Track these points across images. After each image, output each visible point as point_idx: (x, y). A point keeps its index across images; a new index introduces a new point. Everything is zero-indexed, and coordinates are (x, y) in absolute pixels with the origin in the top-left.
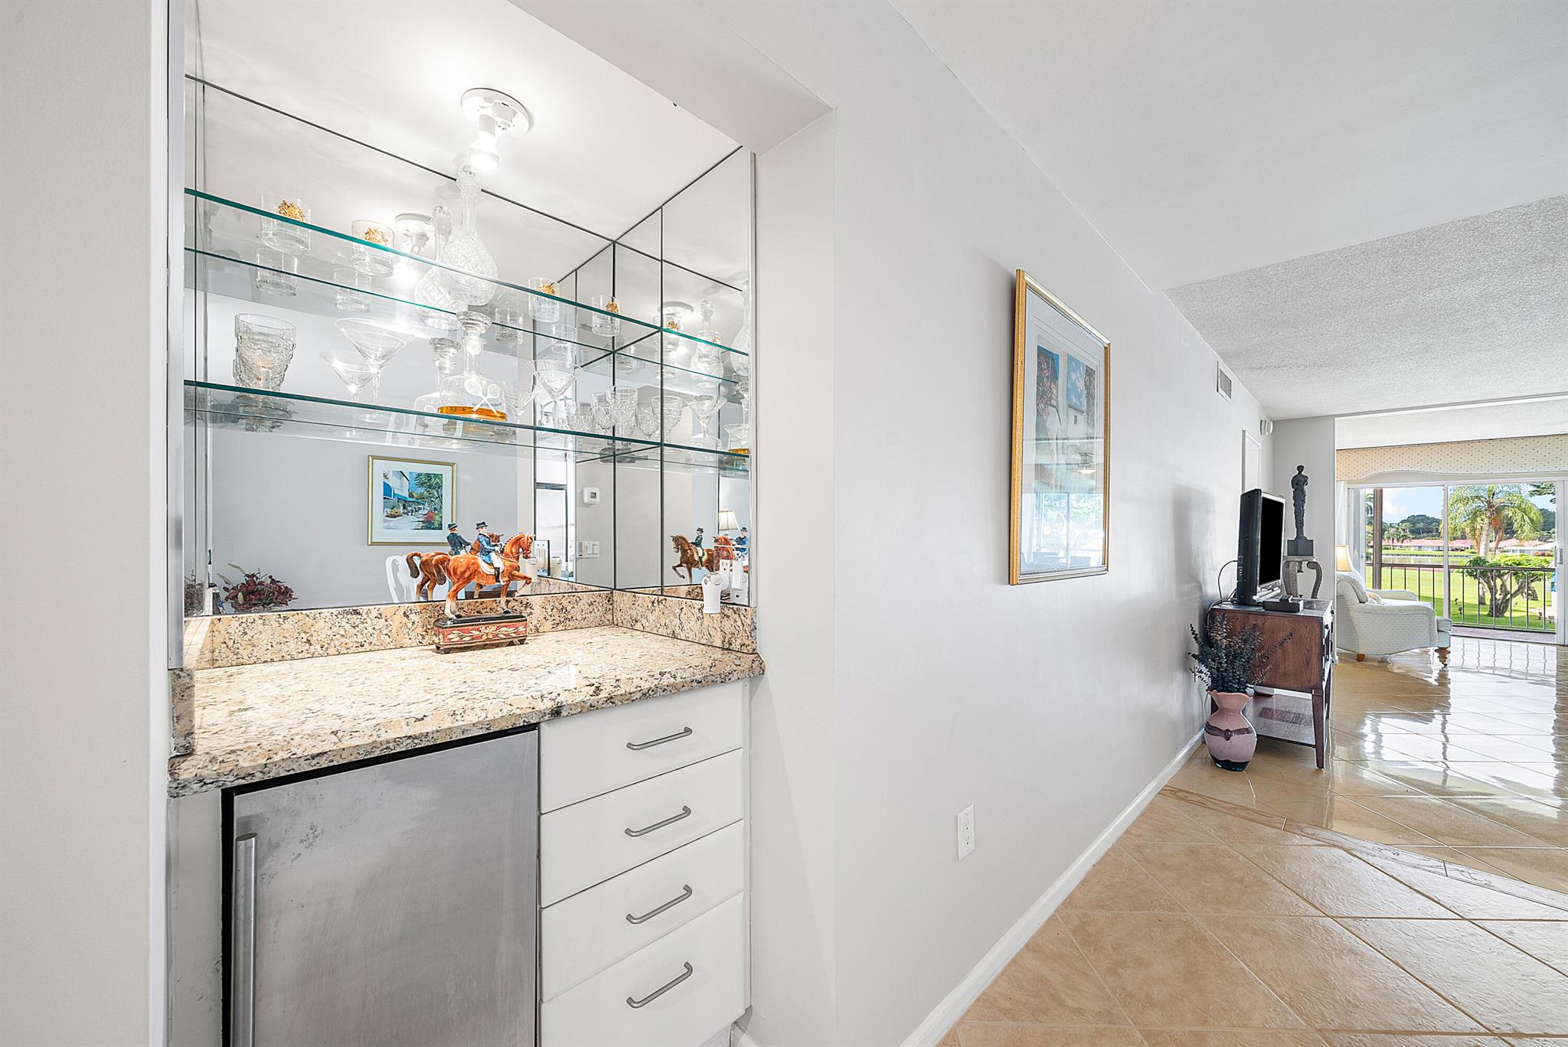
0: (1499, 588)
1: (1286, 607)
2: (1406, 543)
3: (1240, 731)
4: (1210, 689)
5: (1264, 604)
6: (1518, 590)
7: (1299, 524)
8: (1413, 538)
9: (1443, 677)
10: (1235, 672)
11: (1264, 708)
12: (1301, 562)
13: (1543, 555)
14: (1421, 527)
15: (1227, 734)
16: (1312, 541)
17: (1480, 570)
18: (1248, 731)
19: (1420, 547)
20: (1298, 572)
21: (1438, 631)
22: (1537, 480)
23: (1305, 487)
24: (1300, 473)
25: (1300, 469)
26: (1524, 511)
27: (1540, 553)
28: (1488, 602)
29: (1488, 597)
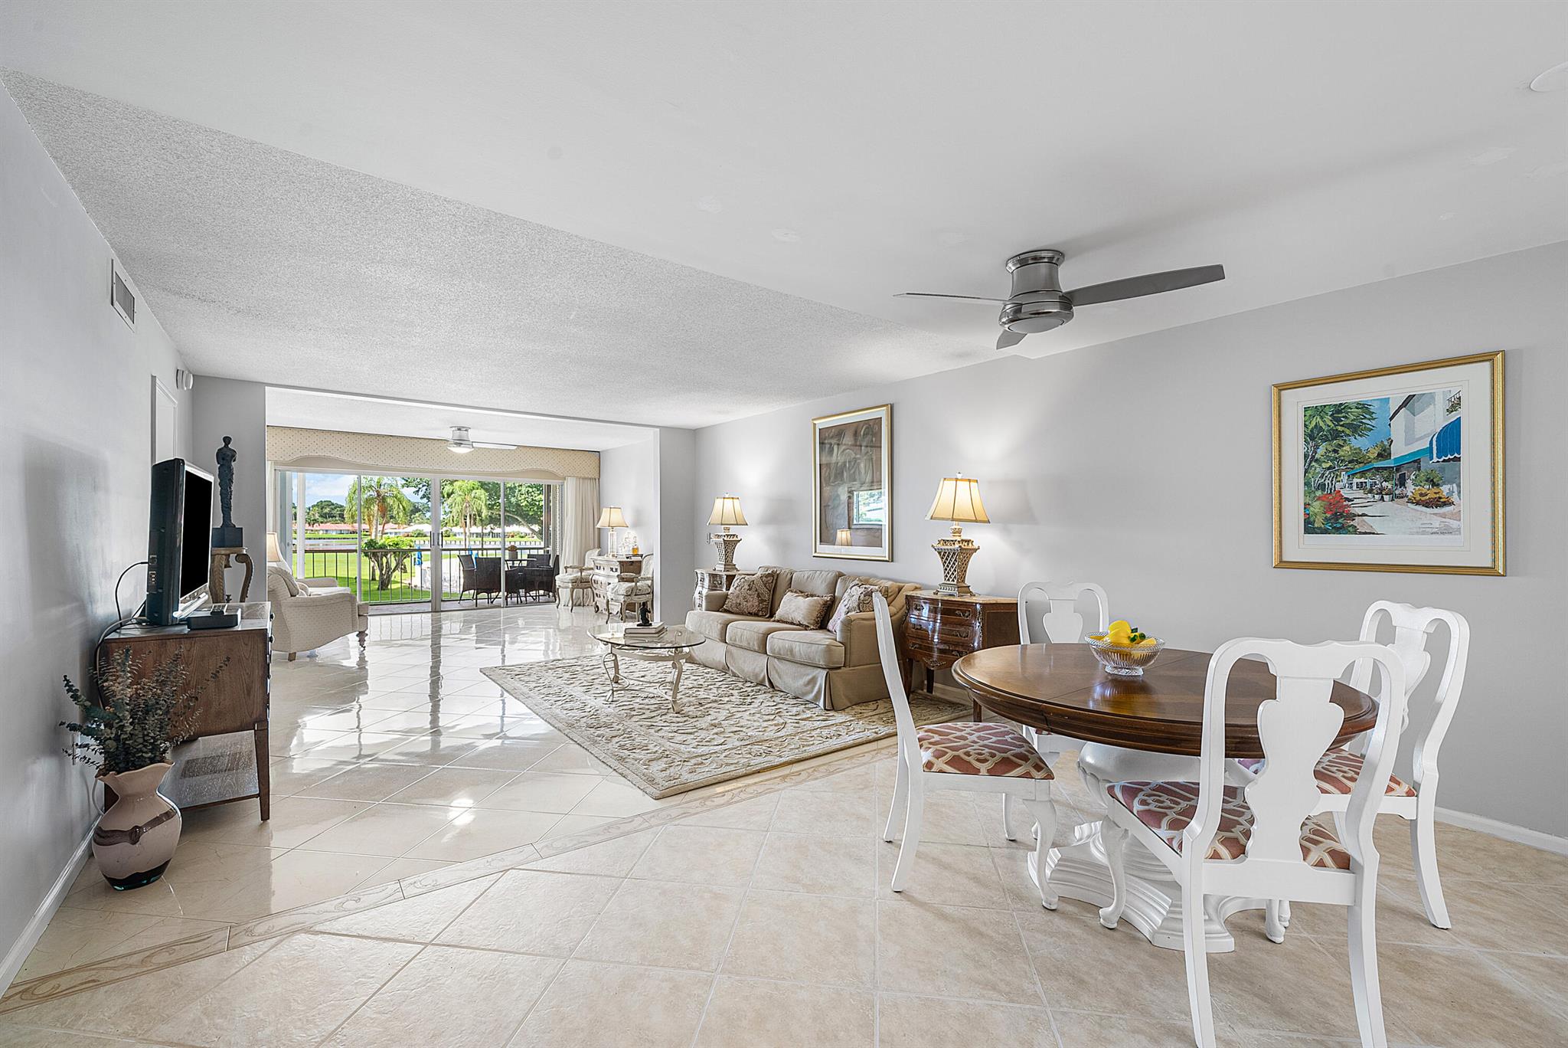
0: (384, 565)
1: (220, 622)
2: (316, 527)
3: (157, 821)
4: (103, 772)
5: (188, 621)
6: (396, 567)
7: (226, 508)
8: (322, 523)
9: (362, 660)
10: (148, 735)
11: (188, 762)
12: (229, 555)
13: (408, 536)
14: (328, 512)
15: (134, 835)
16: (242, 529)
17: (374, 551)
18: (168, 815)
19: (327, 531)
20: (225, 567)
21: (359, 615)
22: (406, 475)
23: (233, 463)
24: (226, 445)
25: (227, 440)
26: (399, 500)
27: (406, 535)
28: (377, 578)
29: (377, 573)
